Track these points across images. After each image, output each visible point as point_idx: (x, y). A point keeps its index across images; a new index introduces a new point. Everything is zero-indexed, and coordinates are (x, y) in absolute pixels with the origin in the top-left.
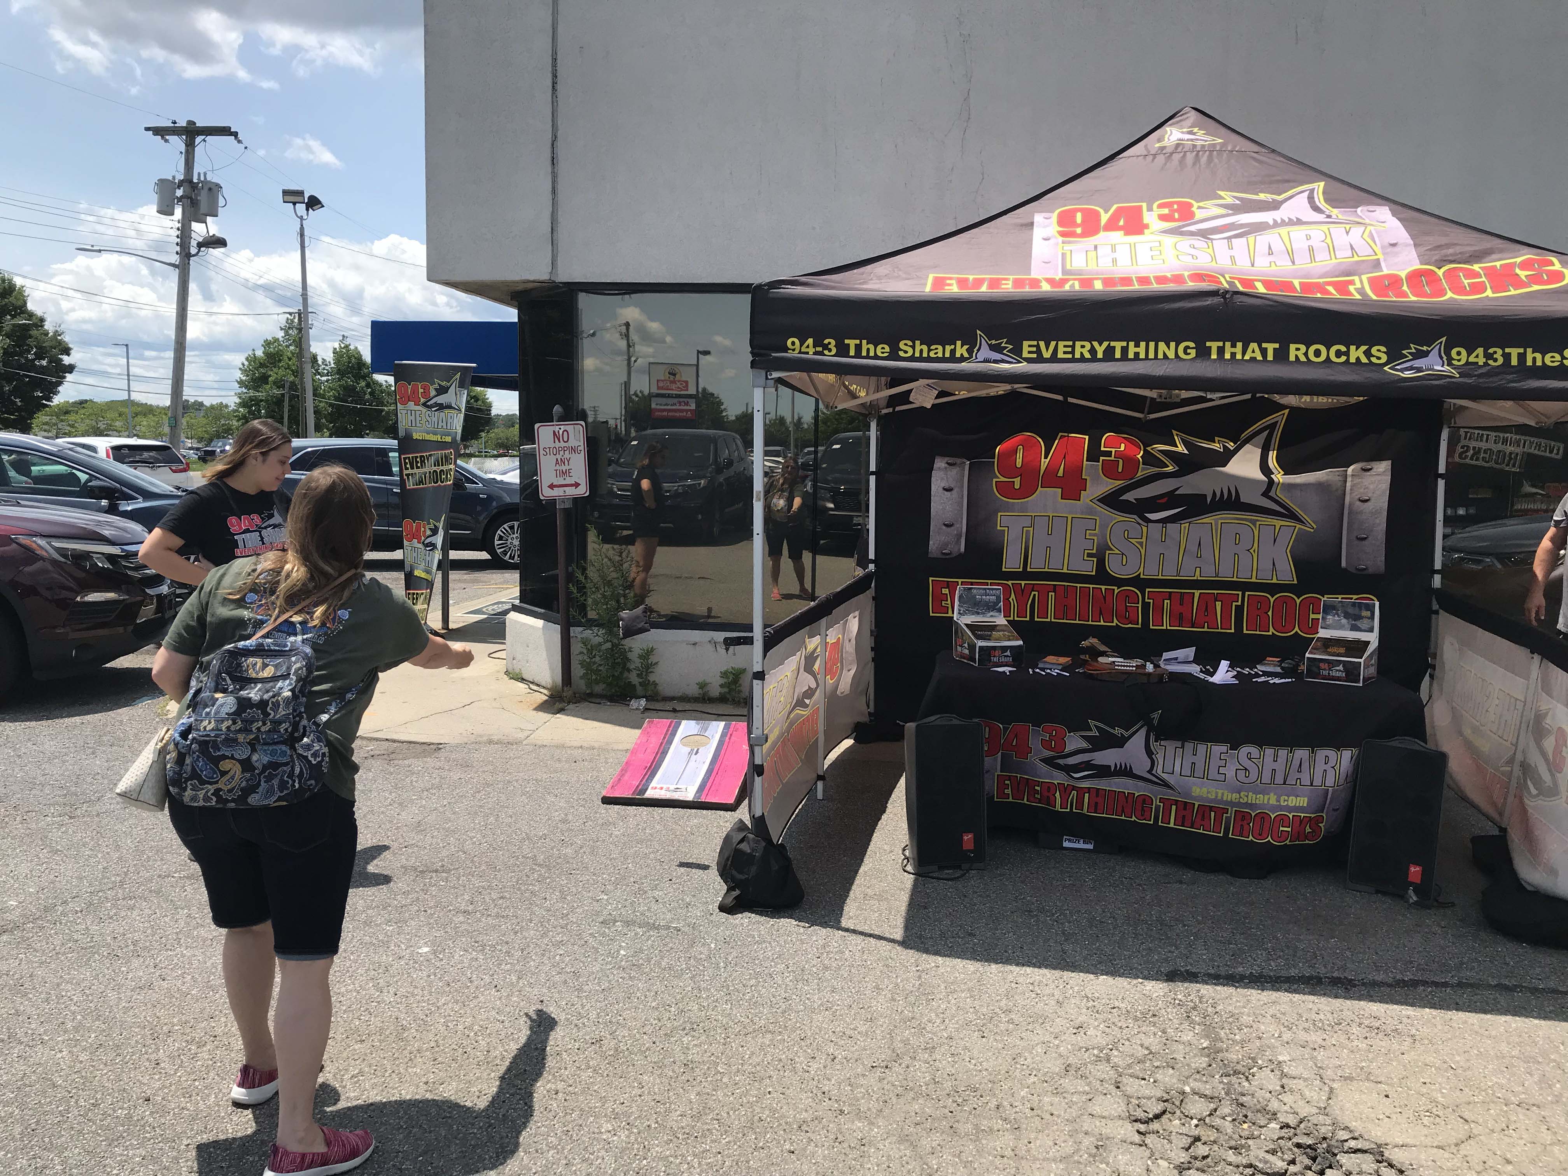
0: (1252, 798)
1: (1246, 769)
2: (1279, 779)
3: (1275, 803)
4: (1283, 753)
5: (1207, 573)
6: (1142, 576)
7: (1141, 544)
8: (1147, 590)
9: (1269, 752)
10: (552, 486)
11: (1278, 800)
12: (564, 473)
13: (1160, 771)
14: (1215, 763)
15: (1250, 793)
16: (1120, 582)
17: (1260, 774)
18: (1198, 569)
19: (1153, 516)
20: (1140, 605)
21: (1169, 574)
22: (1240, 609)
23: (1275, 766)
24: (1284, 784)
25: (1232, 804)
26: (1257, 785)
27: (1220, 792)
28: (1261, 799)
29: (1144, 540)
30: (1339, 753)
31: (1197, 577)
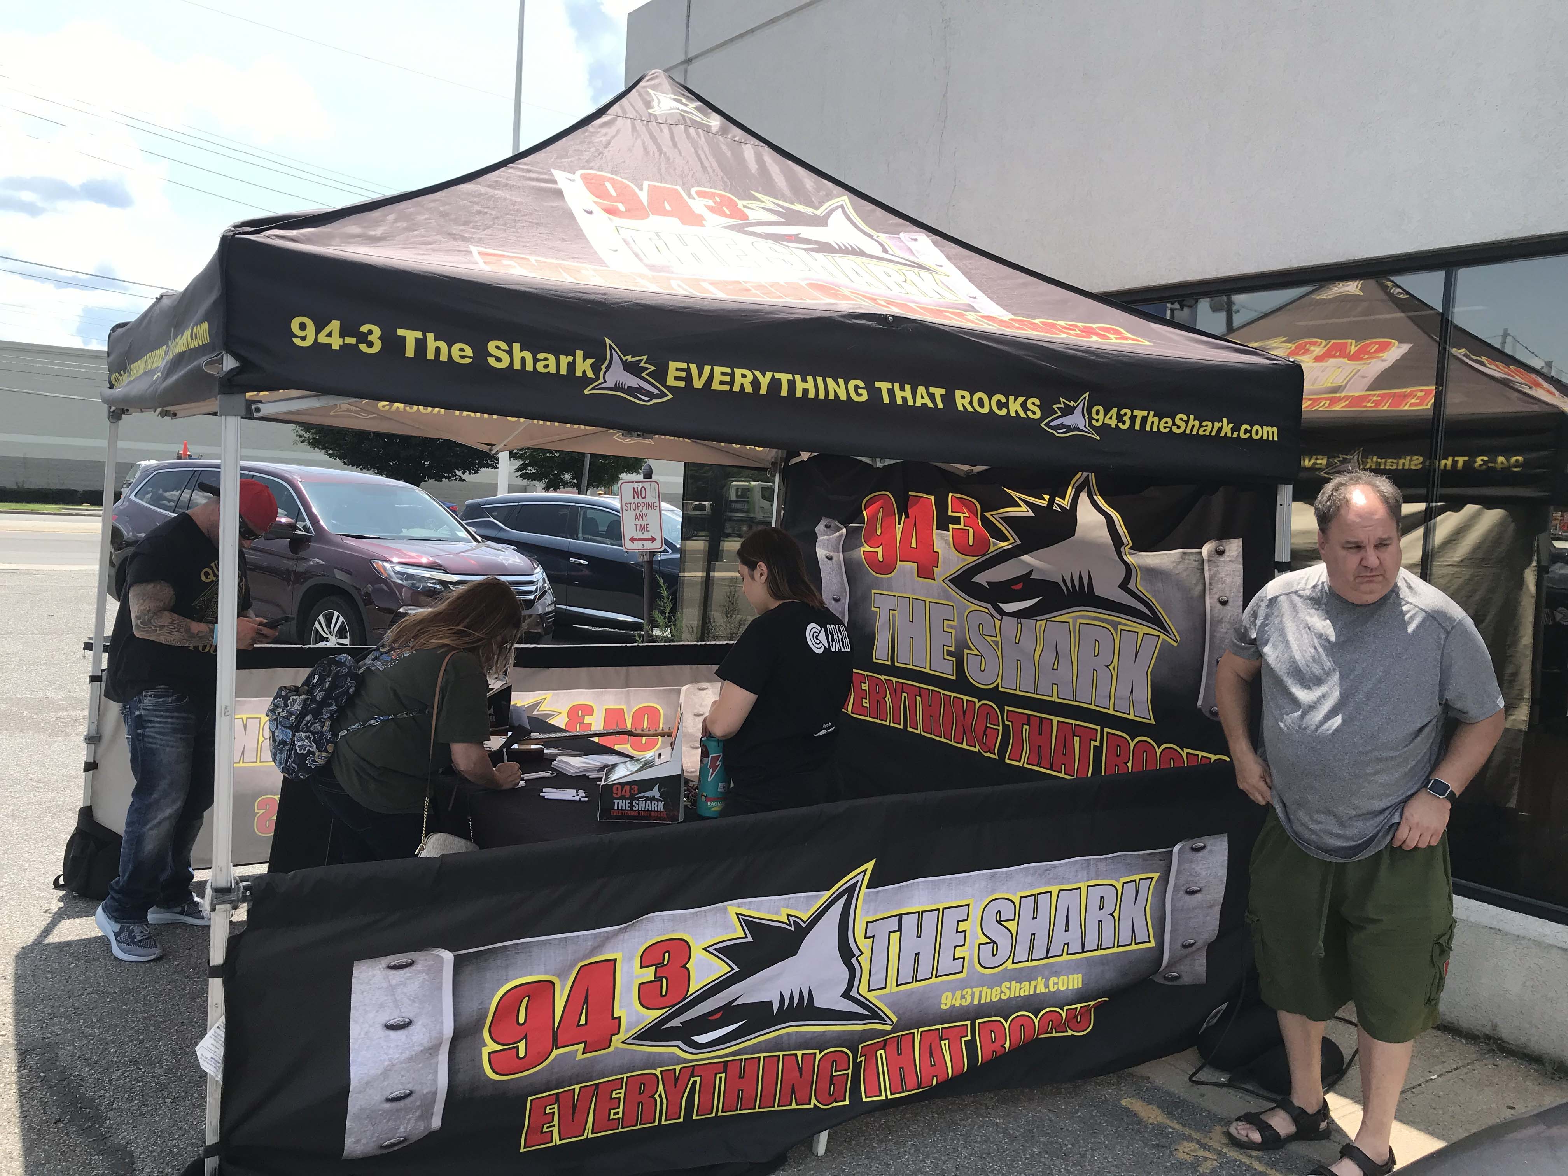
5: (1065, 693)
7: (997, 644)
8: (1005, 707)
10: (633, 540)
12: (643, 528)
16: (979, 693)
18: (1055, 687)
19: (1007, 607)
20: (1000, 729)
22: (1098, 750)
29: (999, 639)
31: (1055, 697)
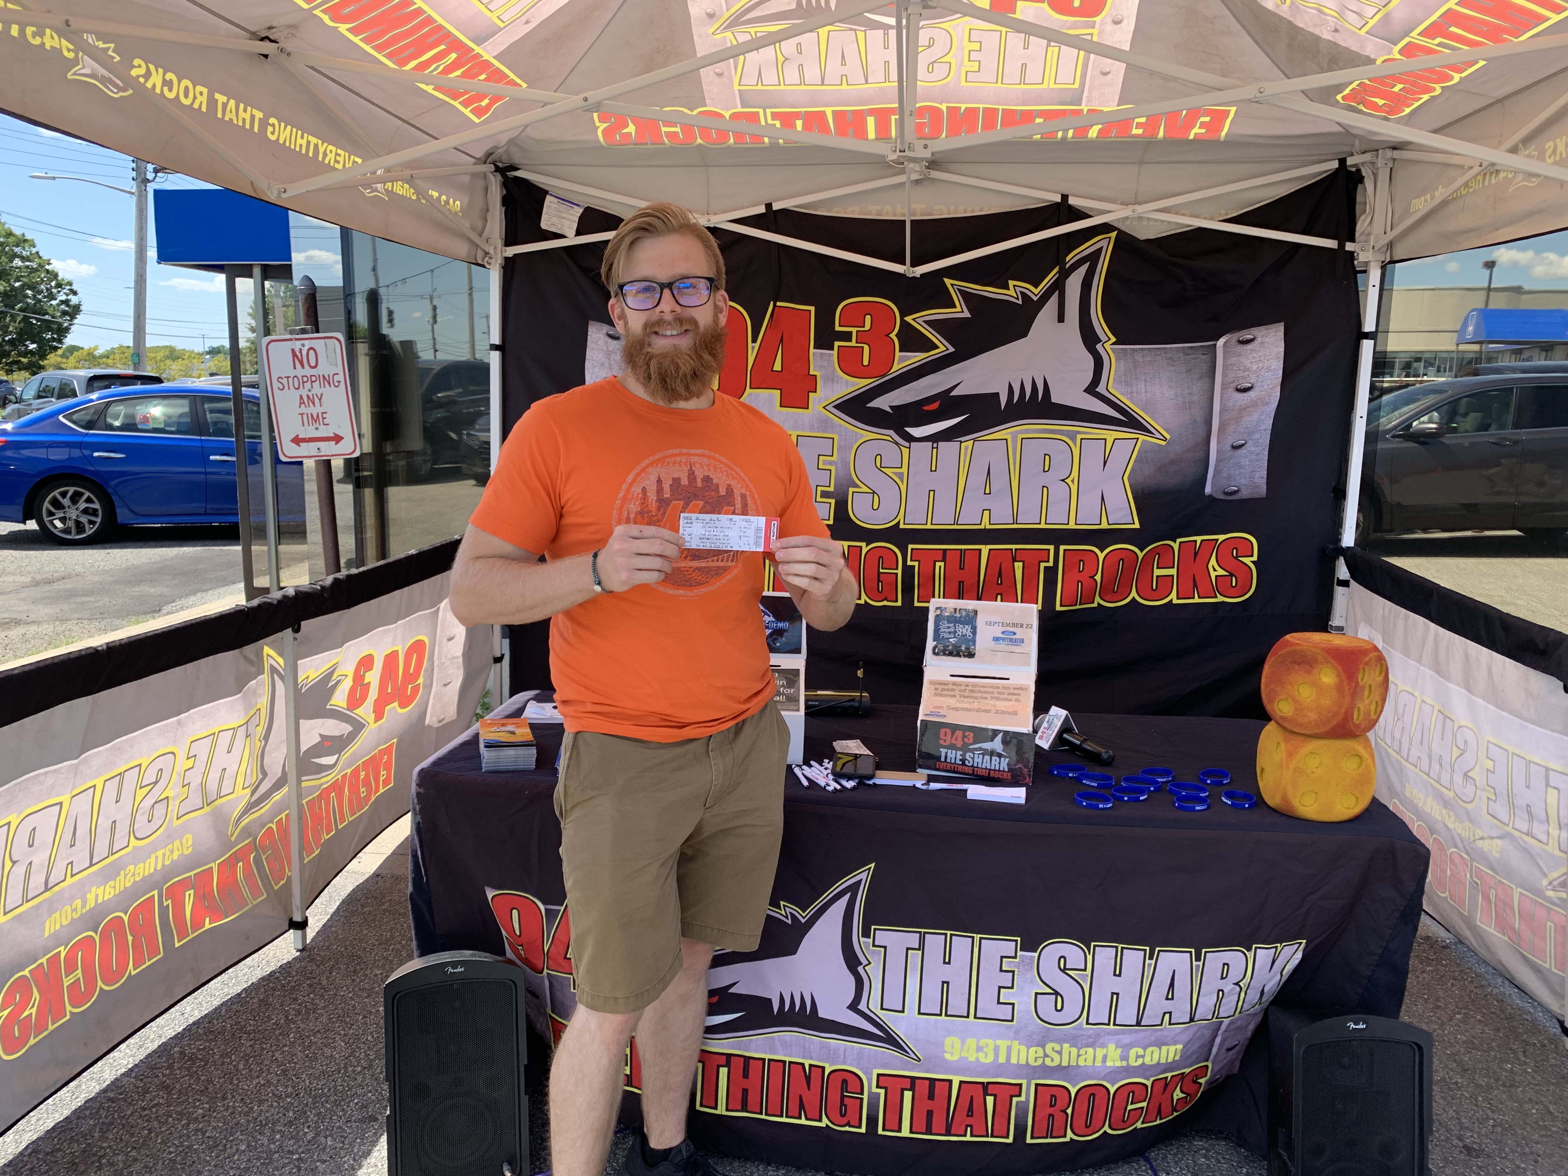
0: (1068, 1055)
1: (1056, 993)
2: (1127, 1014)
3: (1118, 1064)
4: (1133, 957)
5: (1002, 519)
6: (902, 526)
7: (900, 476)
8: (910, 547)
9: (1105, 954)
11: (1124, 1058)
13: (875, 1006)
14: (991, 978)
15: (1066, 1046)
16: (869, 535)
17: (1086, 1005)
18: (986, 513)
19: (916, 432)
20: (899, 572)
21: (943, 520)
22: (1051, 573)
23: (1116, 985)
24: (1138, 1024)
25: (1030, 1070)
26: (1080, 1028)
27: (1003, 1044)
28: (1089, 1057)
29: (904, 469)
30: (1250, 955)
31: (986, 524)
